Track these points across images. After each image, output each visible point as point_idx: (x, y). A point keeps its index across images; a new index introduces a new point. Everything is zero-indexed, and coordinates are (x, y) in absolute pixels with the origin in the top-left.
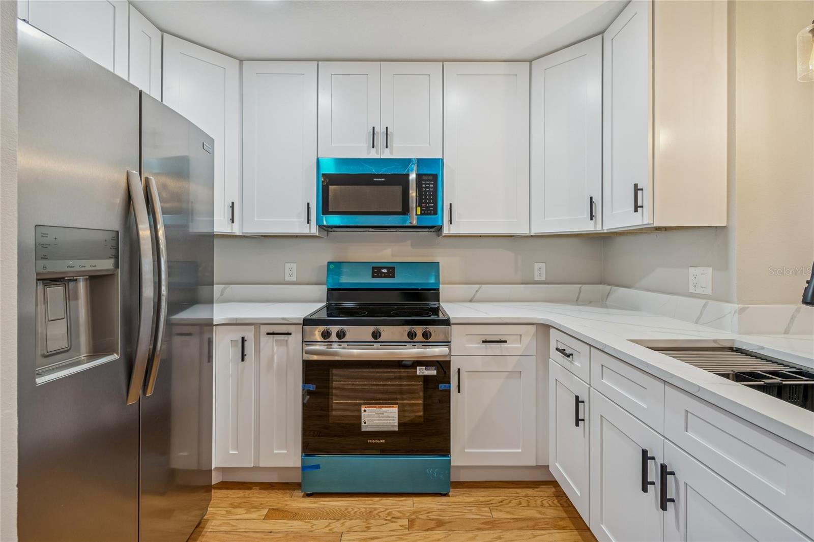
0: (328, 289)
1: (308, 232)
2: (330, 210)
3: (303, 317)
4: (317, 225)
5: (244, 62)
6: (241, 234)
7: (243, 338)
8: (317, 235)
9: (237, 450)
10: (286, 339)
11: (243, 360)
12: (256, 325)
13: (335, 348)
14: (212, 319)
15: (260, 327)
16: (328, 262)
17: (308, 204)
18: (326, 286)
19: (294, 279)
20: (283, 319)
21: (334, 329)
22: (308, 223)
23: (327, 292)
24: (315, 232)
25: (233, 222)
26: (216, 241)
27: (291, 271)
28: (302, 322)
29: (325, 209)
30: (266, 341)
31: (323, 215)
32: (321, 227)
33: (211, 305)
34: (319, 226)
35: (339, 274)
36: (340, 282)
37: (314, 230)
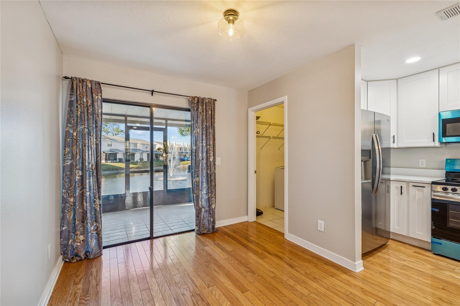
0: (446, 172)
1: (433, 145)
2: (447, 135)
3: (432, 181)
4: (439, 142)
5: (399, 80)
6: (397, 147)
7: (401, 186)
8: (439, 146)
9: (399, 227)
10: (422, 189)
11: (401, 194)
12: (408, 182)
13: (450, 195)
14: (390, 178)
15: (409, 183)
16: (446, 159)
17: (434, 133)
18: (445, 170)
19: (424, 166)
20: (421, 181)
21: (450, 188)
22: (434, 141)
23: (446, 173)
24: (438, 145)
25: (394, 143)
26: (391, 150)
27: (423, 162)
28: (431, 183)
29: (444, 134)
30: (412, 189)
31: (442, 137)
32: (441, 143)
33: (389, 175)
34: (440, 143)
35: (454, 165)
36: (454, 168)
37: (437, 144)
